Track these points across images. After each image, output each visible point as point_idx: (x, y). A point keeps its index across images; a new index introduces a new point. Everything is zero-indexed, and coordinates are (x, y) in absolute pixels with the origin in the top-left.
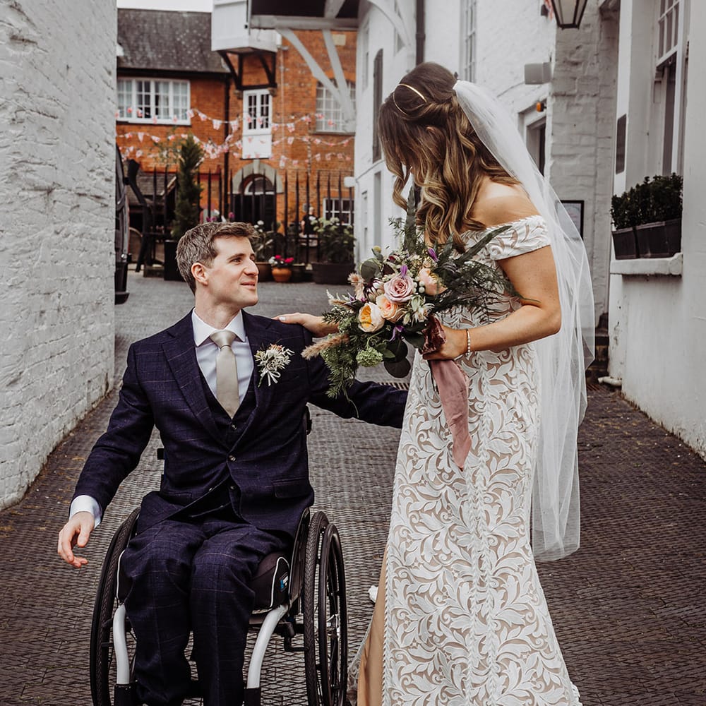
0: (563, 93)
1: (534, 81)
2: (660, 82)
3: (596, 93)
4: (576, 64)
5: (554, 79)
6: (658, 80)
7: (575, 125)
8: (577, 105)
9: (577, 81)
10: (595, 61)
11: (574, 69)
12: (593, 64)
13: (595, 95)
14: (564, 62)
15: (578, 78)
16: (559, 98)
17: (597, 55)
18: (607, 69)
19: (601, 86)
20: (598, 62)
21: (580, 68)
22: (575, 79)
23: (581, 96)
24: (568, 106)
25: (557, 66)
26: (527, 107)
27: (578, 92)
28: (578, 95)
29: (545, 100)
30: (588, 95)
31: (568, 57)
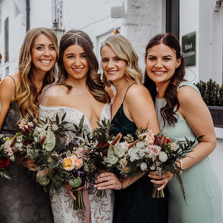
0: (132, 24)
1: (117, 16)
2: (218, 11)
3: (150, 24)
4: (138, 7)
5: (127, 15)
6: (217, 10)
7: (139, 41)
8: (140, 30)
9: (139, 17)
10: (148, 6)
11: (137, 10)
12: (148, 8)
13: (149, 25)
14: (132, 6)
15: (140, 15)
16: (129, 26)
17: (149, 3)
18: (155, 11)
19: (152, 20)
20: (150, 7)
21: (141, 10)
22: (138, 16)
23: (142, 25)
24: (135, 31)
25: (128, 8)
26: (104, 33)
27: (140, 23)
28: (140, 25)
29: (119, 28)
30: (145, 25)
31: (134, 3)
